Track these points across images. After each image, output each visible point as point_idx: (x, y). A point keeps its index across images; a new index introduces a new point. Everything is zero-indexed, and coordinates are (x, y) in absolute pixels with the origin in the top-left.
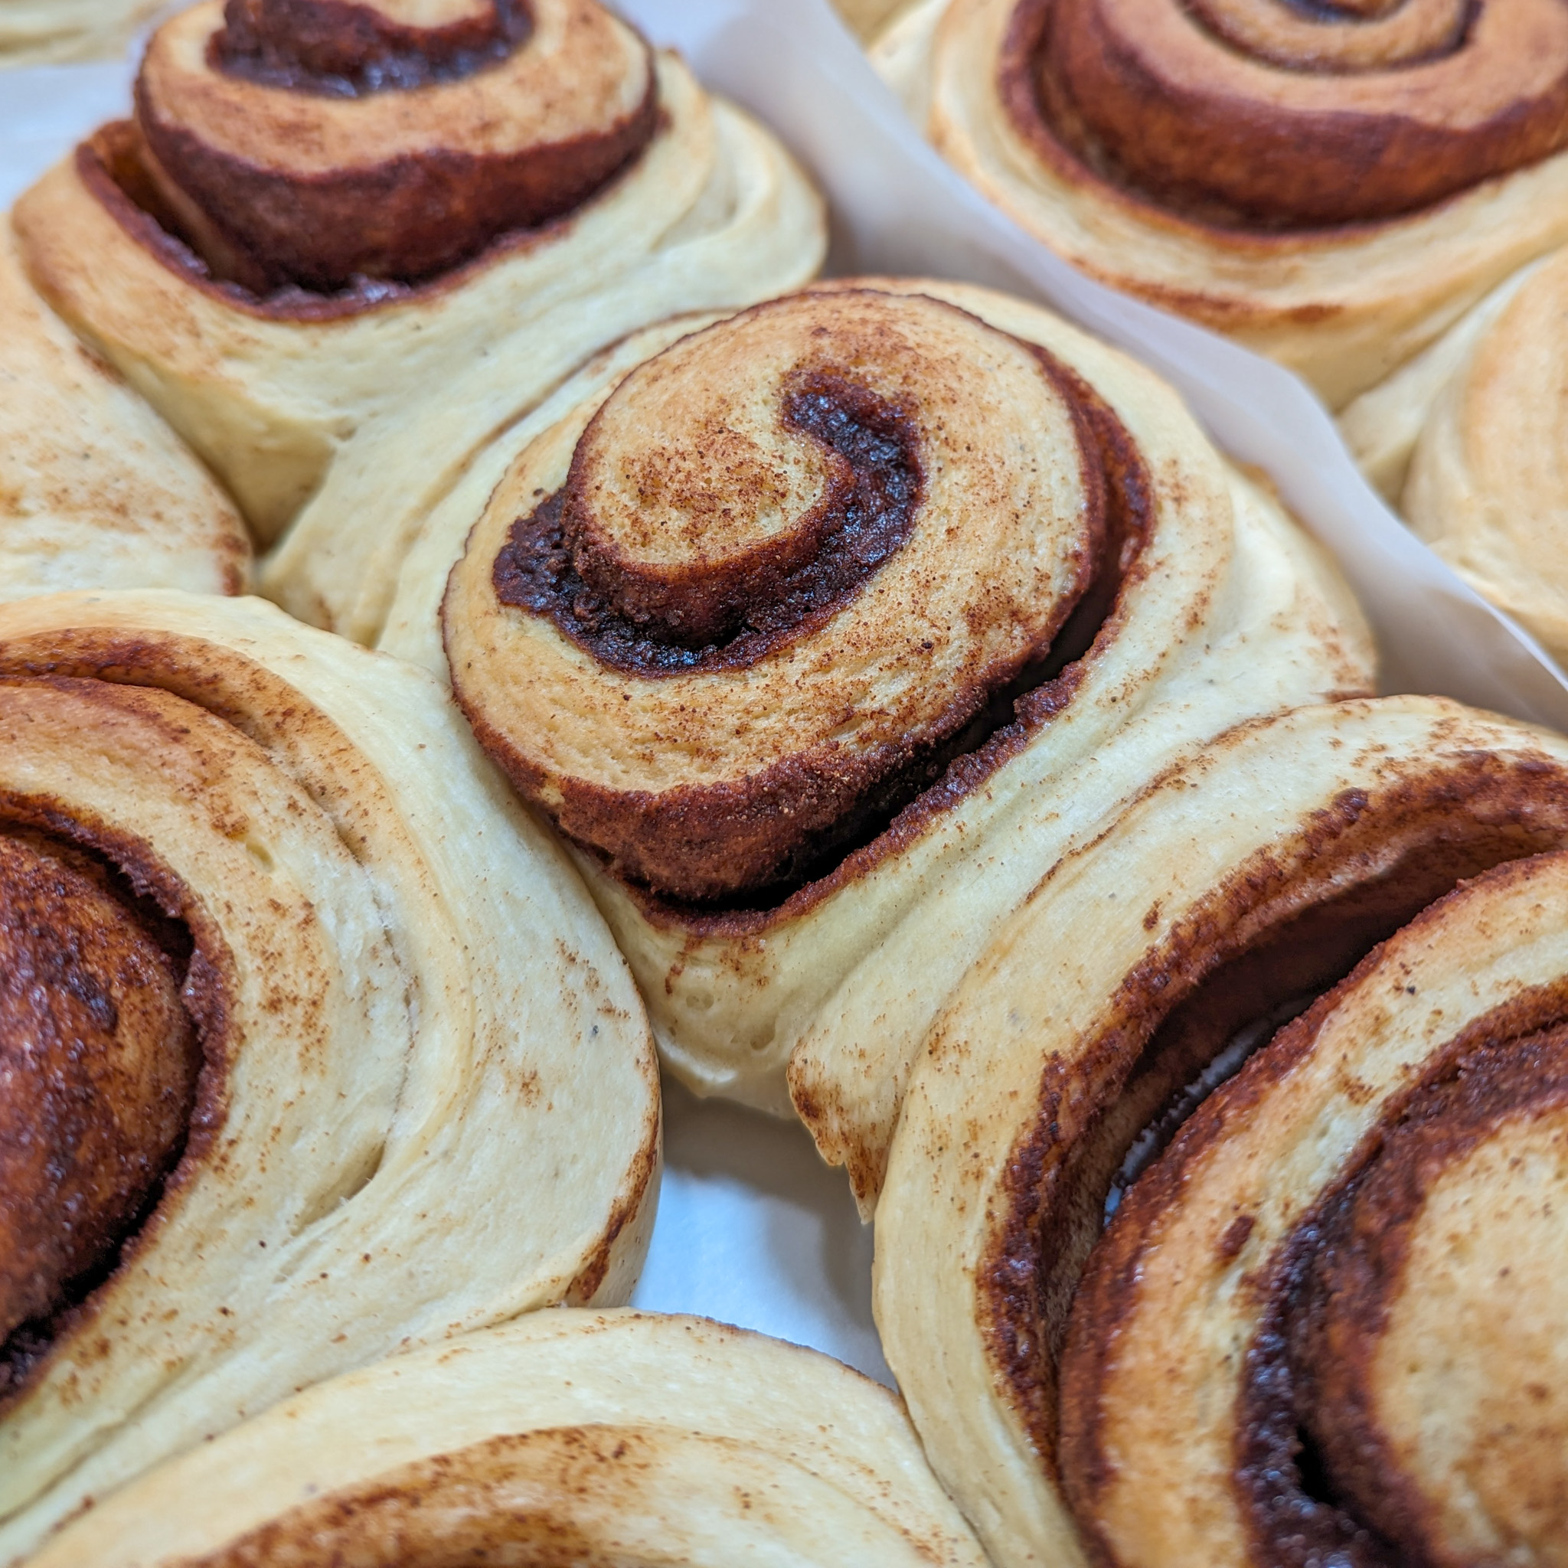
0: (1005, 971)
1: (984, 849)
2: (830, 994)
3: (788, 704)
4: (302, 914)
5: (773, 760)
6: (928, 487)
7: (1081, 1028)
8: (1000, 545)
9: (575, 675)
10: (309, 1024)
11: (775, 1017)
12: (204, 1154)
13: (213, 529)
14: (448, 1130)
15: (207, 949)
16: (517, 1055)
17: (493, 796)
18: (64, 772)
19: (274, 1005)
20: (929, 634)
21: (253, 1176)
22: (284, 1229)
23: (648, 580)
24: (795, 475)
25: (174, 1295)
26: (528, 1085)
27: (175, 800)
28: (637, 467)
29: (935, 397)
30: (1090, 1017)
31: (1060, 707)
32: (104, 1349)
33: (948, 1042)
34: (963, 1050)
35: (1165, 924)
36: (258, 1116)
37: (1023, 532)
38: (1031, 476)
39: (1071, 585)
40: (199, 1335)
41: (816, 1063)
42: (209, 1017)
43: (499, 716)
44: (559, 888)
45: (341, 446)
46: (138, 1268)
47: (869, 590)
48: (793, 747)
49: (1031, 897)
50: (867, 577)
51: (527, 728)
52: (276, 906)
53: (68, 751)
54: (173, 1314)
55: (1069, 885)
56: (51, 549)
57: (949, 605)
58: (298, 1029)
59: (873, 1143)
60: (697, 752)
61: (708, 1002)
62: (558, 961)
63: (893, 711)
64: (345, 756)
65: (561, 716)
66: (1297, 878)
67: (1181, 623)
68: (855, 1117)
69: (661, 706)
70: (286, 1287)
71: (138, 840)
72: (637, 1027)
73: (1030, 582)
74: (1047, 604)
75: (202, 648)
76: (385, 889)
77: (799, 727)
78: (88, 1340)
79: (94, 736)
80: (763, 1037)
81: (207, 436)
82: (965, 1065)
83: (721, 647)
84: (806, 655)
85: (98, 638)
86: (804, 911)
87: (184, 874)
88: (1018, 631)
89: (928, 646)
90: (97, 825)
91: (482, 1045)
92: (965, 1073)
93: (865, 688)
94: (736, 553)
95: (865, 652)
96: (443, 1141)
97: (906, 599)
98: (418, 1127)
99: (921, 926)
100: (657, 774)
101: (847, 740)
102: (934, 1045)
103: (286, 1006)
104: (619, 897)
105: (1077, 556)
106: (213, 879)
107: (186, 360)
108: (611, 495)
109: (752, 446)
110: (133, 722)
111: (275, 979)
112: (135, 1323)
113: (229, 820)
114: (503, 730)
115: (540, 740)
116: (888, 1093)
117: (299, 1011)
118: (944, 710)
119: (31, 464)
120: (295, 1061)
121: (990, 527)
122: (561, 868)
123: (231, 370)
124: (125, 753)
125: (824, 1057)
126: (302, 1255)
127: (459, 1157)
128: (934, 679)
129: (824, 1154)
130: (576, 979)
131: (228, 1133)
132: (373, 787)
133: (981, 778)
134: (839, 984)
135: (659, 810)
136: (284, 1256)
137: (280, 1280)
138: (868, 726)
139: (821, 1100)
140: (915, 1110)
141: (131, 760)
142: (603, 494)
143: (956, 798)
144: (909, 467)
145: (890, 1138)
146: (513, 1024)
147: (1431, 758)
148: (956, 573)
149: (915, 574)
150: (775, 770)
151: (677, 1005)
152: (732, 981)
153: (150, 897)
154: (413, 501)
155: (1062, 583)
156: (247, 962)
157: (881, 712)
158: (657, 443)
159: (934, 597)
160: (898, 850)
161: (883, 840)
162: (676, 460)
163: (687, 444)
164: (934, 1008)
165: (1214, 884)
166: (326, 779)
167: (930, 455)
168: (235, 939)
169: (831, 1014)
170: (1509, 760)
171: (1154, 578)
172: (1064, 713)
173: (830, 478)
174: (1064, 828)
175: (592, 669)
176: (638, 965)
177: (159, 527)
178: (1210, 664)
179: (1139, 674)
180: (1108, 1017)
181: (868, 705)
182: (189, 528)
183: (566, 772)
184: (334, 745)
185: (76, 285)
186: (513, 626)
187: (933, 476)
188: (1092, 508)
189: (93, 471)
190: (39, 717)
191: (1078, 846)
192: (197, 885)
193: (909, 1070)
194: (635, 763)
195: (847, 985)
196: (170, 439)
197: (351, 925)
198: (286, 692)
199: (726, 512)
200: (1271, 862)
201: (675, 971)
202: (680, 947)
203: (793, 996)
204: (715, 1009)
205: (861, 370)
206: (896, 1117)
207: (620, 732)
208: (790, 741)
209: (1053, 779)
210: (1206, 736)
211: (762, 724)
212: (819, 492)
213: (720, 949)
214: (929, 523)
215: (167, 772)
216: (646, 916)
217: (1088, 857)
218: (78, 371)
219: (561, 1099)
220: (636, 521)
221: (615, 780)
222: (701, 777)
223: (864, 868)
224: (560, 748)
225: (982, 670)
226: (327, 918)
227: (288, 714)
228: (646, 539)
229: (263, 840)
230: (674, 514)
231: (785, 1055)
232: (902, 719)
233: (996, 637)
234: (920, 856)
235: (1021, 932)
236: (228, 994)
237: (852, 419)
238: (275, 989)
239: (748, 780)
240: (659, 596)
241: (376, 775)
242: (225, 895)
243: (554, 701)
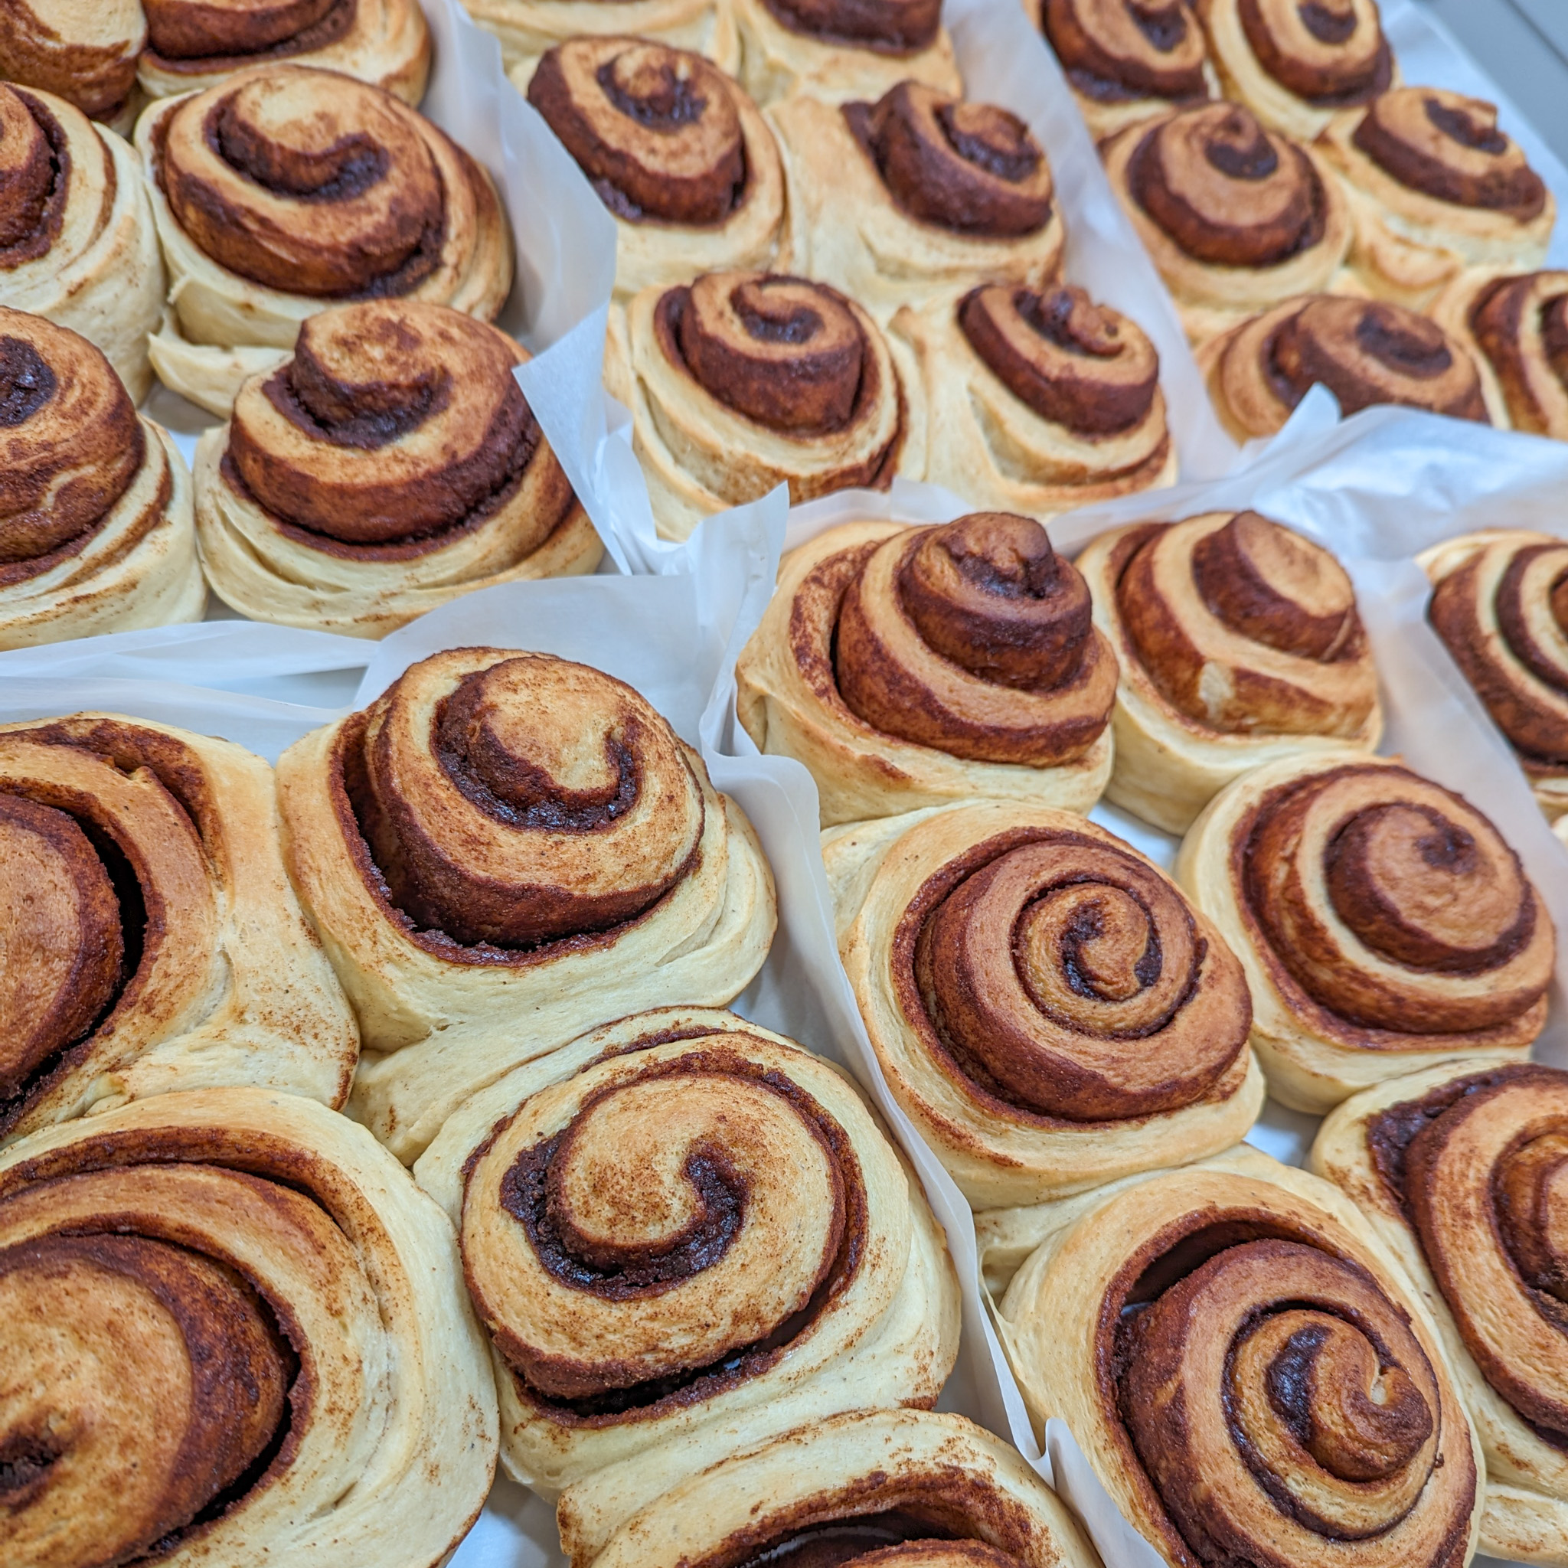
0: (680, 1505)
1: (695, 1434)
2: (595, 1471)
3: (627, 1332)
4: (356, 1366)
5: (609, 1358)
6: (743, 1233)
7: (702, 1549)
8: (765, 1282)
9: (527, 1269)
10: (344, 1424)
11: (563, 1468)
12: (279, 1475)
13: (343, 1048)
14: (389, 1488)
15: (309, 1375)
16: (433, 1454)
17: (461, 1306)
18: (259, 1251)
19: (331, 1411)
20: (710, 1319)
21: (298, 1490)
22: (304, 1518)
23: (580, 1236)
24: (676, 1206)
25: (246, 1536)
26: (433, 1471)
27: (311, 1286)
28: (597, 1169)
29: (766, 1181)
30: (709, 1545)
31: (761, 1373)
32: (207, 1551)
33: (641, 1527)
34: (646, 1534)
35: (761, 1513)
36: (308, 1463)
37: (781, 1275)
38: (797, 1245)
39: (794, 1308)
40: (251, 1557)
41: (575, 1504)
42: (300, 1409)
43: (481, 1274)
44: (479, 1366)
45: (436, 1033)
46: (233, 1519)
47: (691, 1284)
48: (622, 1355)
49: (707, 1471)
50: (691, 1276)
51: (492, 1289)
52: (345, 1359)
53: (263, 1241)
54: (242, 1544)
55: (726, 1473)
56: (254, 1048)
57: (726, 1307)
58: (339, 1425)
59: (588, 1553)
60: (574, 1339)
61: (533, 1445)
62: (467, 1407)
63: (677, 1352)
64: (395, 1269)
65: (513, 1290)
66: (837, 1505)
67: (842, 1344)
68: (584, 1538)
69: (565, 1307)
70: (296, 1545)
71: (289, 1305)
72: (493, 1447)
73: (773, 1304)
74: (778, 1316)
75: (334, 1171)
76: (394, 1349)
77: (629, 1345)
78: (201, 1544)
79: (279, 1237)
80: (555, 1472)
81: (359, 996)
82: (644, 1542)
83: (606, 1277)
84: (646, 1308)
85: (280, 1145)
86: (597, 1428)
87: (306, 1328)
88: (757, 1327)
89: (708, 1326)
90: (269, 1289)
91: (419, 1447)
92: (642, 1547)
93: (668, 1336)
94: (631, 1243)
95: (674, 1319)
96: (386, 1492)
97: (706, 1297)
98: (378, 1482)
99: (650, 1461)
100: (549, 1342)
101: (649, 1358)
102: (634, 1525)
103: (337, 1413)
104: (507, 1378)
105: (803, 1294)
106: (319, 1336)
107: (365, 956)
108: (579, 1179)
109: (661, 1182)
110: (300, 1235)
111: (335, 1398)
112: (224, 1544)
113: (335, 1307)
114: (480, 1284)
115: (497, 1298)
116: (604, 1535)
117: (342, 1416)
118: (704, 1357)
119: (256, 991)
120: (333, 1440)
121: (763, 1269)
122: (484, 1355)
123: (389, 970)
124: (292, 1253)
125: (580, 1503)
126: (307, 1532)
127: (390, 1502)
128: (704, 1342)
129: (562, 1547)
130: (473, 1417)
131: (293, 1468)
132: (405, 1292)
133: (709, 1396)
134: (601, 1468)
135: (545, 1363)
136: (299, 1531)
137: (294, 1541)
138: (662, 1355)
139: (570, 1521)
140: (613, 1551)
141: (296, 1257)
142: (574, 1175)
143: (692, 1402)
144: (738, 1212)
145: (597, 1555)
146: (435, 1439)
147: (930, 1464)
148: (737, 1291)
149: (716, 1283)
150: (608, 1364)
151: (517, 1440)
152: (549, 1442)
153: (286, 1337)
154: (467, 1084)
155: (790, 1304)
156: (325, 1385)
157: (672, 1351)
158: (614, 1160)
159: (721, 1300)
160: (654, 1418)
161: (648, 1409)
162: (619, 1176)
163: (627, 1168)
164: (641, 1505)
165: (792, 1502)
166: (382, 1277)
167: (751, 1213)
168: (322, 1371)
169: (592, 1481)
170: (970, 1476)
171: (840, 1311)
172: (763, 1377)
173: (693, 1215)
174: (737, 1440)
175: (537, 1267)
176: (505, 1413)
177: (315, 1042)
178: (849, 1368)
179: (808, 1368)
180: (716, 1549)
181: (666, 1345)
182: (331, 1045)
183: (505, 1322)
184: (392, 1259)
185: (313, 881)
186: (503, 1223)
187: (747, 1227)
188: (823, 1267)
189: (289, 1002)
190: (253, 1216)
191: (739, 1454)
192: (311, 1338)
193: (618, 1529)
194: (541, 1332)
195: (604, 1471)
196: (337, 988)
197: (374, 1369)
198: (373, 1217)
199: (633, 1218)
200: (824, 1499)
201: (522, 1425)
202: (530, 1416)
203: (576, 1463)
204: (536, 1450)
205: (735, 1151)
206: (604, 1548)
207: (540, 1313)
208: (621, 1351)
209: (743, 1410)
210: (826, 1414)
211: (610, 1337)
212: (685, 1220)
213: (549, 1426)
214: (736, 1255)
215: (311, 1270)
216: (518, 1395)
217: (740, 1463)
218: (297, 934)
219: (445, 1479)
220: (586, 1202)
221: (528, 1337)
222: (571, 1354)
223: (635, 1420)
224: (506, 1307)
225: (730, 1344)
226: (365, 1366)
227: (371, 1230)
228: (587, 1214)
229: (348, 1321)
230: (607, 1207)
231: (562, 1486)
232: (681, 1357)
233: (744, 1328)
234: (663, 1426)
235: (694, 1488)
236: (312, 1401)
237: (718, 1179)
238: (334, 1403)
239: (593, 1364)
240: (584, 1246)
241: (408, 1286)
242: (323, 1347)
243: (511, 1279)
